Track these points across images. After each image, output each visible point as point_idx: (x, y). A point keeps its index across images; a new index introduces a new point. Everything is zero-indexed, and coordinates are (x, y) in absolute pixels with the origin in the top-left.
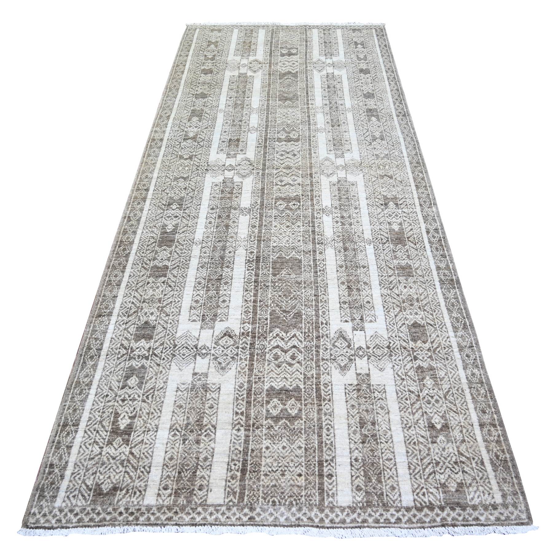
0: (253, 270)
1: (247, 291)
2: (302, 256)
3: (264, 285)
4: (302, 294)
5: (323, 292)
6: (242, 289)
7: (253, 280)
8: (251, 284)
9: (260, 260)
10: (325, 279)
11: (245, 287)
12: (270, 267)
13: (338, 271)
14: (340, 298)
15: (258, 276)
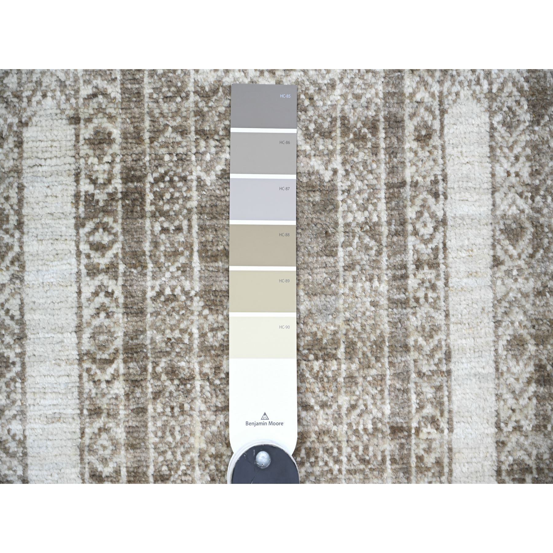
0: (111, 269)
1: (96, 412)
2: (337, 162)
3: (172, 372)
4: (338, 420)
5: (429, 410)
6: (74, 402)
7: (119, 343)
8: (110, 370)
9: (142, 196)
10: (439, 318)
11: (88, 386)
12: (189, 247)
13: (497, 262)
14: (500, 444)
15: (141, 312)
